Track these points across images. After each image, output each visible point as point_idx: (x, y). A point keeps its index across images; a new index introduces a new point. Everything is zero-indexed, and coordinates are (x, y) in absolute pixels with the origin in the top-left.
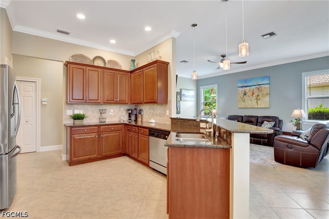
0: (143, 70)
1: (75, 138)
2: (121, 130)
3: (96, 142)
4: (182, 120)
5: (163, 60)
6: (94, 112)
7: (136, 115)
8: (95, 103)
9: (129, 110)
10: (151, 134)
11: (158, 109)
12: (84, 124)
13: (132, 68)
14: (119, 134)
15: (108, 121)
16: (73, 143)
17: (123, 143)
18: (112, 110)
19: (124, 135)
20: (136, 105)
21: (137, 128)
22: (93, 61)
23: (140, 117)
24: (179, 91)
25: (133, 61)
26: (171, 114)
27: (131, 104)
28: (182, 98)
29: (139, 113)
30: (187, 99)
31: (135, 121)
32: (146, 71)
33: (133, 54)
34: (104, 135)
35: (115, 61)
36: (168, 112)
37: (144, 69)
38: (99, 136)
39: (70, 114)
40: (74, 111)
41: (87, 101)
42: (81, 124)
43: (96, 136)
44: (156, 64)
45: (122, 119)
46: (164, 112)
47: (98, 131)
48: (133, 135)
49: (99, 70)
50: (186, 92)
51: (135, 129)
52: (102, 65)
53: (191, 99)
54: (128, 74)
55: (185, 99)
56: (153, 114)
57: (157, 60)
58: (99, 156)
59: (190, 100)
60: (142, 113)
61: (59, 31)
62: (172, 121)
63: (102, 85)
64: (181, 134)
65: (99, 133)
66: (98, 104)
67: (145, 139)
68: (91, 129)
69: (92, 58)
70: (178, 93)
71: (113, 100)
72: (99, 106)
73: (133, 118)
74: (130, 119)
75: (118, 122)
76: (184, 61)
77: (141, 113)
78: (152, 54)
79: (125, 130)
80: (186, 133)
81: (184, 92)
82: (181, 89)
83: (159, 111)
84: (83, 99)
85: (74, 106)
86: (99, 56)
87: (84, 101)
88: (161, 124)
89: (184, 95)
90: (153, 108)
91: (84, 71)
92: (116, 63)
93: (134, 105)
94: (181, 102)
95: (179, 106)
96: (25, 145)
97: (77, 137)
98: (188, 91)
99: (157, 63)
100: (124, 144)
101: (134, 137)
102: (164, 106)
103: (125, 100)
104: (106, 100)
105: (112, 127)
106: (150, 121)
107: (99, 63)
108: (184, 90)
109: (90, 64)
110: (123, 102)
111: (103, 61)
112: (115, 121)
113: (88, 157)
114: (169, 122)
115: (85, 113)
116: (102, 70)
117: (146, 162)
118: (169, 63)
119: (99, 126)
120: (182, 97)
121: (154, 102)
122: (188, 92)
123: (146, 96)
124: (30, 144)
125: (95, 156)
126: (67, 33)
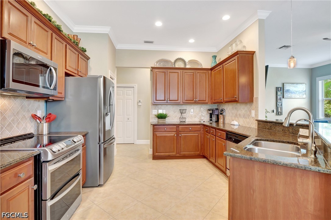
0: (223, 66)
1: (157, 135)
2: (200, 131)
3: (175, 141)
4: (272, 124)
5: (247, 50)
6: (175, 112)
7: (218, 116)
8: (175, 103)
9: (210, 110)
10: (228, 138)
11: (242, 109)
12: (167, 123)
13: (214, 65)
14: (198, 134)
15: (188, 121)
16: (155, 140)
17: (201, 145)
18: (192, 110)
19: (202, 136)
20: (218, 104)
21: (214, 130)
22: (174, 63)
23: (222, 118)
24: (281, 86)
25: (215, 57)
26: (258, 115)
27: (211, 104)
28: (285, 95)
29: (221, 114)
30: (293, 95)
31: (216, 122)
32: (227, 65)
33: (214, 50)
34: (182, 135)
35: (196, 60)
36: (253, 112)
37: (224, 64)
38: (178, 135)
39: (155, 114)
40: (158, 111)
41: (168, 102)
42: (163, 123)
43: (174, 135)
44: (237, 56)
45: (202, 120)
46: (248, 113)
47: (177, 130)
48: (211, 137)
49: (179, 71)
50: (291, 87)
51: (213, 130)
52: (182, 66)
53: (301, 95)
54: (208, 72)
55: (289, 95)
56: (236, 115)
57: (237, 52)
58: (178, 155)
59: (298, 97)
60: (224, 114)
61: (146, 42)
62: (259, 124)
63: (181, 85)
64: (263, 142)
65: (178, 132)
66: (178, 104)
67: (222, 143)
68: (170, 128)
69: (173, 61)
70: (279, 89)
71: (192, 100)
72: (180, 106)
73: (214, 119)
74: (211, 120)
75: (198, 123)
76: (284, 46)
77: (222, 113)
78: (234, 45)
79: (203, 131)
80: (270, 141)
81: (287, 87)
82: (283, 84)
83: (243, 111)
84: (165, 100)
85: (158, 106)
86: (180, 58)
87: (166, 102)
88: (246, 127)
89: (288, 91)
90: (236, 108)
91: (165, 73)
92: (196, 62)
93: (216, 104)
94: (283, 100)
95: (280, 105)
96: (127, 137)
97: (158, 134)
98: (295, 85)
99: (238, 54)
100: (203, 145)
101: (212, 139)
102: (248, 106)
103: (205, 100)
104: (186, 100)
105: (190, 127)
106: (232, 123)
107: (180, 65)
108: (288, 84)
109: (172, 67)
110: (202, 102)
111: (183, 62)
112: (195, 122)
113: (167, 154)
114: (255, 125)
115: (167, 113)
116: (182, 70)
117: (224, 169)
118: (255, 52)
119: (178, 125)
120: (285, 93)
121: (235, 101)
122: (294, 87)
123: (226, 94)
124: (130, 137)
125: (174, 153)
126: (152, 42)
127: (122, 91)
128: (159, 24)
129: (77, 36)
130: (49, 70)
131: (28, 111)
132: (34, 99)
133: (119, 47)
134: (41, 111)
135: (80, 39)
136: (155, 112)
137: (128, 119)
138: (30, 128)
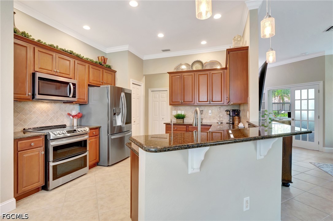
6: (193, 113)
8: (190, 104)
9: (228, 111)
15: (206, 122)
18: (210, 111)
22: (192, 67)
31: (233, 123)
36: (248, 113)
40: (177, 112)
45: (220, 121)
47: (186, 130)
52: (200, 68)
54: (224, 72)
56: (244, 116)
57: (227, 50)
61: (164, 51)
86: (197, 60)
90: (244, 109)
99: (229, 52)
103: (220, 100)
104: (200, 102)
110: (218, 102)
115: (185, 113)
116: (196, 73)
118: (248, 47)
119: (187, 125)
126: (168, 50)
127: (158, 94)
128: (161, 35)
129: (104, 57)
130: (69, 85)
131: (65, 111)
132: (70, 104)
133: (145, 58)
134: (75, 111)
135: (107, 59)
136: (175, 113)
137: (163, 119)
138: (67, 121)
